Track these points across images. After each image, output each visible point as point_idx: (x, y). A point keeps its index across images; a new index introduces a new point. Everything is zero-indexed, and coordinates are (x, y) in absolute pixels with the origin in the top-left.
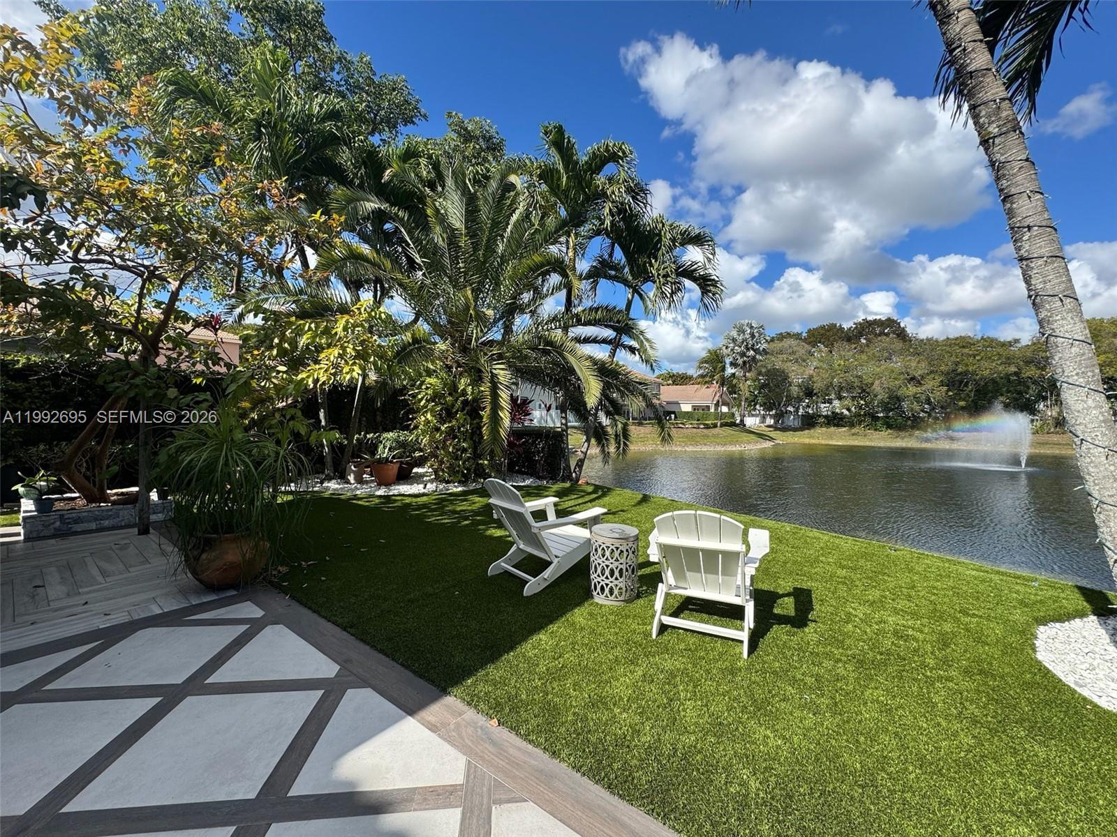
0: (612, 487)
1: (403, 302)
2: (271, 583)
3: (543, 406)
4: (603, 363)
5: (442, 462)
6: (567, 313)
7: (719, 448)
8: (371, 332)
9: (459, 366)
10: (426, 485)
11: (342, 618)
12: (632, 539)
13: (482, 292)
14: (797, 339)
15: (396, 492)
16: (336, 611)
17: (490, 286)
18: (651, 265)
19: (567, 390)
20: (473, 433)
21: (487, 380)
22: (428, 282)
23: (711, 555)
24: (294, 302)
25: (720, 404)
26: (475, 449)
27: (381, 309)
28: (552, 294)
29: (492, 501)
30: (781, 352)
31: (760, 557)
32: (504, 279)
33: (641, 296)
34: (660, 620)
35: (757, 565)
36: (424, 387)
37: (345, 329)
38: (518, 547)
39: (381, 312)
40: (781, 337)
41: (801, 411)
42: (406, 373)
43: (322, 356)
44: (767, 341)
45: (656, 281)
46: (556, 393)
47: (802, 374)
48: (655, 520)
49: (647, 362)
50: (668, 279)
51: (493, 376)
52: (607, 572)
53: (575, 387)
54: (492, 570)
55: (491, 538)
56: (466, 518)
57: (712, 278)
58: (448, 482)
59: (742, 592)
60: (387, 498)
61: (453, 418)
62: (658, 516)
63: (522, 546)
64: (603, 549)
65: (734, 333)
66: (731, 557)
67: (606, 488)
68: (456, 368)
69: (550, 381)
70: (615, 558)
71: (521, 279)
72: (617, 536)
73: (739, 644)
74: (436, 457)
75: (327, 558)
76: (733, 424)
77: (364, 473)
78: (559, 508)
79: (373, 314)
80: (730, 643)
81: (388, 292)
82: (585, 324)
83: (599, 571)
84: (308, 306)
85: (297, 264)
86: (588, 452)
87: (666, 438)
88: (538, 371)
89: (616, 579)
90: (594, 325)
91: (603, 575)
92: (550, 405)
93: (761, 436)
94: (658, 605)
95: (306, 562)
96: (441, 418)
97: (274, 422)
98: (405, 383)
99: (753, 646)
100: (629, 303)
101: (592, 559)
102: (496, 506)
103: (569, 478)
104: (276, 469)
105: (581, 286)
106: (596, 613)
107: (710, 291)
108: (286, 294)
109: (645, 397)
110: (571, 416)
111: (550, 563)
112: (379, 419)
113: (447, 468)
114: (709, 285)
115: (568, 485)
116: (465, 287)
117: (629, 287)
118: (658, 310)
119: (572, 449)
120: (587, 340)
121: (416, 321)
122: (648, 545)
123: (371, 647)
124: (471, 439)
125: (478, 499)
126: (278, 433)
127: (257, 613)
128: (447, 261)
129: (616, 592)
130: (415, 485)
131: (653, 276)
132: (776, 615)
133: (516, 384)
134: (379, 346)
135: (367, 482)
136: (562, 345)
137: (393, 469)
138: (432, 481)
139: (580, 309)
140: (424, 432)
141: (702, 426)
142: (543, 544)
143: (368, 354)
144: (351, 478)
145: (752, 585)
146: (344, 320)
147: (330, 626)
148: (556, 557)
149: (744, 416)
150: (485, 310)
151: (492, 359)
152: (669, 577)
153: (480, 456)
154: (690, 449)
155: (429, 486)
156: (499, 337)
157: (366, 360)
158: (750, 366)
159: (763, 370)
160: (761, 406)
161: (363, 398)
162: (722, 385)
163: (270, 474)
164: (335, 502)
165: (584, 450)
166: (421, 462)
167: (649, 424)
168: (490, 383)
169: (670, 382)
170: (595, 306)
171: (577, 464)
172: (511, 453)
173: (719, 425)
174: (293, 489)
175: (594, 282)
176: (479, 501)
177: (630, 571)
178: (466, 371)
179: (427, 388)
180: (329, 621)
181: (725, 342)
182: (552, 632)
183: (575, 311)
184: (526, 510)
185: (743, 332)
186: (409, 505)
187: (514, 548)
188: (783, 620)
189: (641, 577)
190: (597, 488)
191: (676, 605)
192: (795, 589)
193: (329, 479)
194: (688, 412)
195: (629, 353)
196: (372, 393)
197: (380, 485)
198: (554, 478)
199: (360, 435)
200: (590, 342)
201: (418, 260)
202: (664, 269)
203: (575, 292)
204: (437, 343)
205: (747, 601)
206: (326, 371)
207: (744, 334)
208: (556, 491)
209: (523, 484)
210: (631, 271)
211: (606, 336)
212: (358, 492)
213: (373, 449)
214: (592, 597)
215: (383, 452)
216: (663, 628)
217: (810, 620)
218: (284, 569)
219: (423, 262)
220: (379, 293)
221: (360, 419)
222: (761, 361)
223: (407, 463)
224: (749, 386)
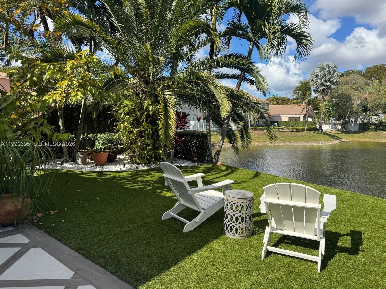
0: (238, 168)
1: (108, 52)
2: (32, 223)
3: (196, 118)
4: (233, 91)
5: (134, 152)
6: (211, 59)
7: (306, 144)
8: (89, 71)
9: (144, 93)
10: (125, 165)
11: (75, 244)
12: (250, 199)
13: (157, 45)
14: (358, 74)
15: (107, 170)
16: (71, 240)
17: (162, 42)
18: (265, 26)
19: (210, 109)
20: (153, 135)
21: (161, 101)
22: (123, 39)
23: (299, 210)
24: (41, 52)
25: (307, 116)
26: (154, 144)
27: (94, 57)
28: (201, 46)
29: (165, 175)
30: (347, 83)
31: (330, 212)
32: (171, 37)
33: (258, 47)
34: (266, 248)
35: (328, 216)
36: (122, 106)
37: (71, 68)
38: (180, 203)
39: (94, 58)
40: (348, 73)
41: (359, 121)
42: (111, 97)
43: (58, 85)
44: (338, 76)
45: (268, 37)
46: (203, 110)
47: (361, 97)
48: (264, 188)
49: (261, 89)
50: (276, 35)
51: (165, 99)
52: (234, 219)
53: (215, 106)
54: (164, 217)
55: (164, 197)
56: (149, 185)
57: (305, 34)
58: (138, 164)
59: (318, 233)
60: (101, 173)
61: (141, 125)
62: (266, 185)
63: (182, 202)
64: (231, 205)
65: (317, 71)
66: (311, 211)
67: (234, 167)
68: (142, 95)
69: (200, 103)
70: (239, 211)
71: (181, 37)
72: (240, 197)
73: (315, 264)
74: (131, 148)
75: (66, 209)
76: (315, 129)
77: (87, 158)
78: (205, 179)
79: (89, 59)
80: (310, 263)
81: (98, 46)
82: (222, 66)
83: (229, 218)
84: (49, 55)
85: (42, 28)
86: (223, 146)
87: (272, 138)
88: (192, 96)
89: (240, 223)
90: (227, 67)
91: (231, 220)
92: (200, 117)
93: (333, 137)
94: (266, 239)
95: (53, 211)
96: (133, 125)
97: (31, 127)
98: (111, 103)
99: (324, 265)
100: (250, 52)
101: (224, 211)
102: (167, 178)
103: (211, 161)
104: (33, 156)
105: (220, 42)
106: (227, 243)
107: (302, 43)
108: (36, 47)
109: (259, 112)
110: (212, 124)
111: (199, 213)
112: (95, 125)
113: (138, 155)
114: (302, 39)
115: (210, 166)
116: (146, 42)
117: (251, 41)
118: (269, 56)
119: (213, 144)
120: (223, 76)
121: (116, 64)
122: (259, 203)
123: (93, 261)
124: (152, 138)
125: (156, 174)
126: (33, 133)
127: (26, 241)
128: (135, 25)
129: (239, 231)
130: (118, 165)
131: (266, 34)
132: (339, 247)
133: (179, 104)
134: (93, 80)
135: (89, 164)
136: (207, 79)
137: (105, 156)
138: (128, 163)
139: (219, 56)
140: (123, 134)
141: (295, 130)
142: (195, 202)
143: (86, 85)
144: (79, 161)
145: (324, 228)
146: (71, 62)
147: (68, 249)
148: (203, 209)
149: (322, 124)
150: (159, 57)
151: (164, 89)
152: (273, 222)
153: (157, 148)
154: (286, 144)
155: (127, 166)
156: (168, 74)
157: (85, 89)
158: (327, 92)
159: (335, 95)
160: (333, 117)
161: (85, 113)
162: (309, 104)
163: (30, 158)
164: (70, 175)
165: (220, 145)
166: (121, 152)
167: (261, 129)
168: (164, 103)
169: (275, 103)
170: (229, 54)
171: (216, 154)
172: (176, 147)
173: (305, 129)
174: (44, 167)
175: (228, 38)
176: (157, 175)
177: (248, 219)
178: (148, 96)
179: (125, 107)
180: (67, 246)
181: (311, 77)
182: (200, 255)
183: (215, 57)
184: (185, 181)
185: (323, 70)
186: (114, 177)
187: (178, 203)
188: (343, 250)
189: (255, 223)
190: (228, 168)
191: (277, 240)
192: (352, 231)
193: (66, 162)
194: (286, 122)
195: (249, 84)
196: (90, 109)
197: (97, 165)
198: (201, 161)
199: (84, 135)
200: (225, 78)
201: (117, 25)
202: (273, 28)
203: (216, 45)
204: (130, 78)
205: (321, 238)
206: (60, 94)
207: (324, 71)
208: (203, 170)
209: (183, 165)
210: (252, 30)
211: (235, 73)
212: (84, 170)
213: (92, 144)
214: (225, 234)
215: (98, 146)
216: (268, 253)
217: (360, 250)
218: (40, 215)
219: (119, 26)
220: (93, 47)
221: (83, 125)
222: (334, 89)
223: (113, 152)
224: (326, 105)
